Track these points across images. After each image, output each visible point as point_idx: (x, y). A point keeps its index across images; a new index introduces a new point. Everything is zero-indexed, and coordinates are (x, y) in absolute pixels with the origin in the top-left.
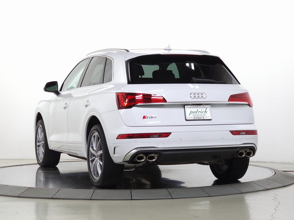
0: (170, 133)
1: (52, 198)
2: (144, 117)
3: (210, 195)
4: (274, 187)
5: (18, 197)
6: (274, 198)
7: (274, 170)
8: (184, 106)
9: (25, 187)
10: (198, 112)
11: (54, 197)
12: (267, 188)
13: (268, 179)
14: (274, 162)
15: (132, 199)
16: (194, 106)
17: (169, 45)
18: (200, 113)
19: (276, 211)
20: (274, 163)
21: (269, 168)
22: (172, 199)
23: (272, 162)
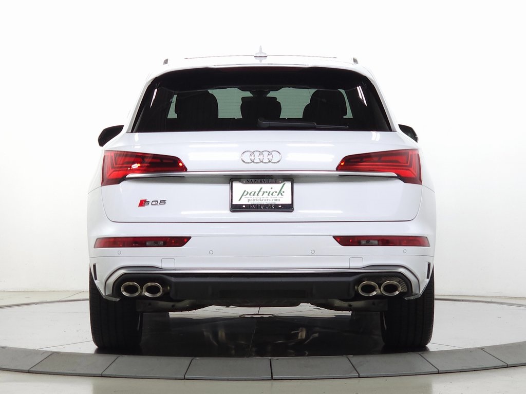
0: (188, 238)
2: (143, 203)
8: (232, 179)
10: (261, 193)
16: (253, 180)
17: (261, 48)
18: (266, 194)
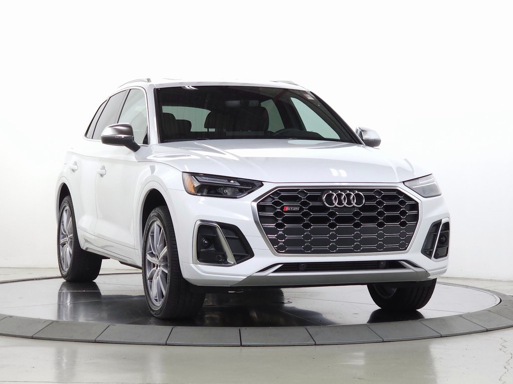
1: (95, 342)
3: (385, 339)
4: (501, 326)
5: (32, 338)
6: (501, 347)
7: (498, 294)
9: (46, 321)
11: (99, 339)
12: (488, 328)
13: (489, 311)
14: (496, 279)
15: (241, 345)
19: (506, 370)
20: (495, 281)
21: (489, 291)
22: (315, 345)
23: (491, 280)
